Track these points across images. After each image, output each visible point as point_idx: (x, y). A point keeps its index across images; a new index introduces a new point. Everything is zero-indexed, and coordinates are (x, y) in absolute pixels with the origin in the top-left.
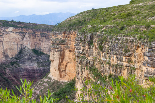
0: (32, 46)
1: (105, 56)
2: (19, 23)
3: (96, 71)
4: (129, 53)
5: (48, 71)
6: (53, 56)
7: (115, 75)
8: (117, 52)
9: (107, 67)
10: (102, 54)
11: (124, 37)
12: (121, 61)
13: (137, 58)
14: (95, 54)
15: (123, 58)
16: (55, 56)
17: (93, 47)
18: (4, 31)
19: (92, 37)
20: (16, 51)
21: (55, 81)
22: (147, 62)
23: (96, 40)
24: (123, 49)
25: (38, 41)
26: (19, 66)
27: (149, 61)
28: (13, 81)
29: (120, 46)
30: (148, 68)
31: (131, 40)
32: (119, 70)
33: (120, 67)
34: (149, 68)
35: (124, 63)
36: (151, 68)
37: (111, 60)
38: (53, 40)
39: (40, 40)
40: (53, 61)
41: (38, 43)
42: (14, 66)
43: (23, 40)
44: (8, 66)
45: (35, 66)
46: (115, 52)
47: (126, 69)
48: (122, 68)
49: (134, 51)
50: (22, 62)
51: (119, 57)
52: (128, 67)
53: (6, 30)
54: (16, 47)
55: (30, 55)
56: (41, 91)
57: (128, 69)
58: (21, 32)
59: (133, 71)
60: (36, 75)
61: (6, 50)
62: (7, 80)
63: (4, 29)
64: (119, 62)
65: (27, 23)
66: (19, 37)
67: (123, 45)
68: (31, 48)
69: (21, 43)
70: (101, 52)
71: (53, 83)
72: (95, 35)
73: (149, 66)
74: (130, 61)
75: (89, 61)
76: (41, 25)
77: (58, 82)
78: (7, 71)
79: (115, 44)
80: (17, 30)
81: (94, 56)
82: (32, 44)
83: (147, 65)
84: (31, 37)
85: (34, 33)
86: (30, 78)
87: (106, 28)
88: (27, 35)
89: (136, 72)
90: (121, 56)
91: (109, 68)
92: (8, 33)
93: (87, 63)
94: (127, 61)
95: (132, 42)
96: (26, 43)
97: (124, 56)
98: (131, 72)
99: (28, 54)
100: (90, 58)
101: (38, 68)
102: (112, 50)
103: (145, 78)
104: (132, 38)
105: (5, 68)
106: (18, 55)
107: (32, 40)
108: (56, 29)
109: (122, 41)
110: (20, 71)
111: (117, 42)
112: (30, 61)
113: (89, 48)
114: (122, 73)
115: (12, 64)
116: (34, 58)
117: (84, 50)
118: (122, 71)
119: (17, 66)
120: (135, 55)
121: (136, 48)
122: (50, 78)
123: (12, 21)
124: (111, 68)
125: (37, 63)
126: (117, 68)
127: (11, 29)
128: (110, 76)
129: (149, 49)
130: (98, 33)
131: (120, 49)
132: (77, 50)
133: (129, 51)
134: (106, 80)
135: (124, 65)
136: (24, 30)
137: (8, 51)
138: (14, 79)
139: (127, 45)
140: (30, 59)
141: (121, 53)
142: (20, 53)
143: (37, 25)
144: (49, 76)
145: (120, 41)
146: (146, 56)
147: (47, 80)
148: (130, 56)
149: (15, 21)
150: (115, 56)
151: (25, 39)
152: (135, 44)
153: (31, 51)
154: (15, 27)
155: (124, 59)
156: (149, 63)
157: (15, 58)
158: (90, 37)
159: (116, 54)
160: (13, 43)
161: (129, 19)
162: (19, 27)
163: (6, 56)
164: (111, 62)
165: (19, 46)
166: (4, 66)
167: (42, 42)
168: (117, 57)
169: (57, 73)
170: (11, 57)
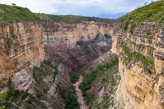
0: (104, 32)
1: (133, 38)
2: (98, 18)
3: (127, 49)
4: (150, 36)
5: (111, 48)
6: (114, 38)
7: (138, 53)
8: (141, 35)
9: (133, 46)
10: (132, 37)
11: (148, 22)
12: (143, 42)
13: (156, 40)
14: (128, 36)
15: (145, 39)
16: (115, 39)
17: (127, 31)
18: (89, 23)
19: (127, 24)
20: (95, 35)
21: (114, 54)
22: (159, 43)
23: (129, 26)
24: (146, 33)
25: (108, 30)
26: (96, 44)
27: (161, 42)
28: (92, 52)
29: (144, 30)
30: (159, 48)
31: (153, 25)
32: (141, 49)
33: (143, 46)
34: (161, 48)
35: (146, 43)
36: (162, 49)
37: (137, 41)
38: (114, 28)
39: (109, 29)
40: (114, 41)
41: (108, 31)
42: (93, 43)
43: (99, 29)
44: (90, 44)
45: (105, 44)
46: (139, 34)
47: (147, 49)
48: (144, 47)
49: (154, 34)
50: (98, 42)
51: (143, 38)
52: (149, 47)
53: (90, 23)
54: (95, 32)
55: (103, 37)
56: (105, 59)
57: (148, 48)
58: (98, 24)
59: (152, 50)
60: (106, 49)
61: (89, 35)
62: (89, 51)
63: (89, 22)
64: (142, 43)
65: (102, 19)
66: (97, 27)
67: (146, 29)
68: (103, 33)
69: (98, 30)
70: (131, 35)
71: (113, 55)
72: (130, 22)
73: (161, 46)
74: (150, 42)
75: (124, 41)
76: (111, 19)
77: (115, 54)
78: (89, 46)
79: (140, 28)
80: (96, 23)
81: (127, 38)
82: (104, 31)
83: (159, 46)
84: (104, 27)
85: (106, 24)
86: (102, 51)
87: (138, 16)
88: (102, 25)
89: (154, 51)
90: (144, 38)
91: (135, 47)
92: (91, 24)
93: (122, 43)
94: (148, 42)
95: (154, 26)
96: (101, 30)
97: (146, 38)
98: (151, 51)
99: (102, 37)
100: (125, 39)
101: (107, 45)
102: (138, 33)
103: (156, 57)
104: (154, 23)
105: (88, 44)
106: (96, 37)
107: (104, 29)
108: (117, 21)
109: (146, 26)
110: (96, 46)
111: (142, 26)
112: (103, 41)
113: (125, 32)
114: (144, 52)
115: (92, 42)
116: (105, 40)
117: (122, 33)
118: (144, 50)
119: (95, 43)
120: (155, 37)
121: (156, 32)
122: (111, 52)
123: (94, 17)
124: (136, 47)
125: (107, 42)
126: (140, 47)
127: (93, 22)
128: (135, 53)
129: (162, 30)
130: (131, 21)
131: (143, 32)
132: (118, 34)
133: (151, 34)
134: (132, 56)
135: (146, 45)
136: (100, 23)
137: (90, 35)
138: (93, 51)
139: (150, 29)
140: (103, 40)
141: (145, 36)
142: (97, 36)
143: (108, 19)
144: (110, 50)
145: (145, 26)
146: (159, 37)
147: (109, 53)
148: (151, 38)
149: (95, 17)
150: (140, 38)
151: (100, 28)
152: (155, 28)
153: (103, 35)
154: (95, 21)
155: (146, 41)
156: (161, 44)
157: (94, 39)
158: (126, 24)
159: (140, 36)
160: (93, 31)
161: (159, 9)
162: (97, 21)
163: (89, 38)
164: (136, 42)
165: (97, 32)
166: (88, 43)
167: (111, 30)
168: (141, 39)
169: (116, 49)
170: (92, 38)
